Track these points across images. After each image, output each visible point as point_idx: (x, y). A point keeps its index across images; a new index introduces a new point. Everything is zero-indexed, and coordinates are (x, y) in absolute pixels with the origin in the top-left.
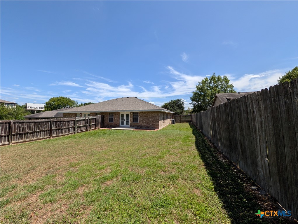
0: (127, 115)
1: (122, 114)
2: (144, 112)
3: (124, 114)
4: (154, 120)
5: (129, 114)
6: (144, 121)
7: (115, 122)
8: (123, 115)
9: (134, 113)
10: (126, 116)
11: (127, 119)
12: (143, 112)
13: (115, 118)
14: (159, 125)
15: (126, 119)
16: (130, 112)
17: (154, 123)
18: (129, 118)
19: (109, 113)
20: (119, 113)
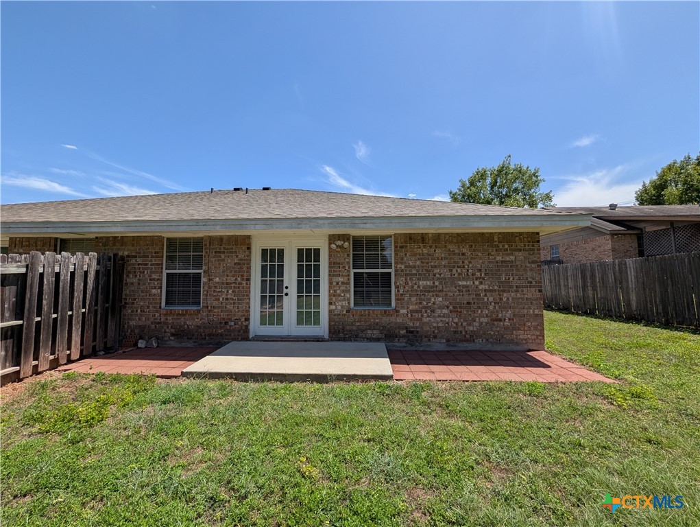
0: (308, 257)
1: (264, 252)
2: (438, 238)
3: (281, 252)
4: (505, 287)
5: (317, 251)
6: (438, 292)
7: (212, 302)
8: (273, 257)
9: (358, 243)
10: (295, 264)
11: (308, 286)
12: (423, 238)
13: (213, 277)
14: (542, 324)
15: (300, 283)
16: (332, 238)
17: (505, 308)
18: (317, 274)
19: (171, 241)
20: (244, 242)
